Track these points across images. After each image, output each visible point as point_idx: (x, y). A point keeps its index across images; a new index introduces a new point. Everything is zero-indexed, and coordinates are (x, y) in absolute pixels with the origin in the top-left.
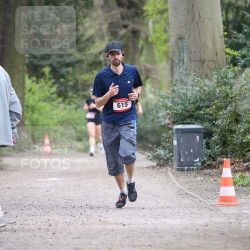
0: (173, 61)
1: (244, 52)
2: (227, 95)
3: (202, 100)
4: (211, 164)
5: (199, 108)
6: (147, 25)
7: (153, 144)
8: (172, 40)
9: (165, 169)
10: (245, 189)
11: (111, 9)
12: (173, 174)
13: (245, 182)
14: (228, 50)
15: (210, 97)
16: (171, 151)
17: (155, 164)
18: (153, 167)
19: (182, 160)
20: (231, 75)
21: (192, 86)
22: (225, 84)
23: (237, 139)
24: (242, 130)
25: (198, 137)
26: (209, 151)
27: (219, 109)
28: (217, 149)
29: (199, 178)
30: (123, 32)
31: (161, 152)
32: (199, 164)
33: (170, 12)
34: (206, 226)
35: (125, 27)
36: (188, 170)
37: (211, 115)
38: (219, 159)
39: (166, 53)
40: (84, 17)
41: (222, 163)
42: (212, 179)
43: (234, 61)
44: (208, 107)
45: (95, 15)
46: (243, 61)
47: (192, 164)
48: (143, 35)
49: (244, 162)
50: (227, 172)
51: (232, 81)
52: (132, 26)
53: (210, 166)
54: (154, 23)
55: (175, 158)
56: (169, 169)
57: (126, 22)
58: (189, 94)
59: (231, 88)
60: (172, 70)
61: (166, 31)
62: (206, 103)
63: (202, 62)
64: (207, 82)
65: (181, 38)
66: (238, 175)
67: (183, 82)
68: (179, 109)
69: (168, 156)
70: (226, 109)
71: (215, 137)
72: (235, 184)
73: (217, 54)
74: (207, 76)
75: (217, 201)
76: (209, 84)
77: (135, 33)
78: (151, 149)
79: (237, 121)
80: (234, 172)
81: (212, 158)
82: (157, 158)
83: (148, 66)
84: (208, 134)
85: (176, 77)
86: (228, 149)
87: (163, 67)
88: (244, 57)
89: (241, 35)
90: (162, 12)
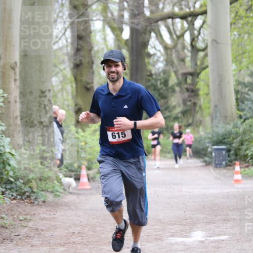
0: (212, 117)
1: (245, 113)
2: (237, 133)
3: (226, 135)
4: (230, 164)
5: (225, 139)
6: (200, 100)
7: (203, 155)
8: (212, 107)
9: (208, 167)
10: (246, 176)
11: (183, 93)
12: (213, 169)
13: (246, 173)
14: (238, 112)
15: (230, 133)
16: (212, 158)
17: (204, 164)
18: (203, 166)
19: (217, 162)
20: (239, 123)
21: (222, 128)
22: (237, 127)
23: (242, 153)
24: (244, 149)
25: (224, 152)
26: (229, 159)
27: (234, 139)
28: (233, 157)
29: (225, 171)
30: (189, 103)
31: (207, 159)
32: (225, 164)
33: (211, 94)
34: (228, 193)
35: (190, 101)
36: (220, 167)
37: (230, 141)
38: (234, 162)
39: (209, 113)
40: (172, 96)
41: (235, 164)
42: (230, 172)
43: (240, 117)
44: (229, 138)
45: (176, 95)
46: (244, 117)
47: (221, 164)
48: (198, 105)
49: (245, 163)
50: (237, 168)
51: (240, 126)
52: (193, 100)
53: (229, 165)
54: (204, 99)
55: (213, 162)
56: (211, 167)
57: (191, 99)
58: (220, 132)
59: (239, 129)
60: (212, 121)
61: (209, 103)
62: (228, 136)
63: (226, 117)
64: (228, 126)
65: (216, 106)
66: (242, 170)
67: (217, 127)
68: (215, 139)
69: (210, 160)
70: (237, 138)
71: (232, 152)
72: (241, 173)
73: (232, 114)
74: (228, 124)
75: (233, 181)
76: (229, 127)
77: (195, 104)
78: (202, 158)
79: (242, 144)
80: (241, 168)
81: (231, 161)
82: (205, 161)
83: (201, 119)
84: (229, 151)
85: (214, 124)
86: (238, 157)
87: (208, 120)
88: (245, 115)
89: (243, 105)
90: (207, 94)
